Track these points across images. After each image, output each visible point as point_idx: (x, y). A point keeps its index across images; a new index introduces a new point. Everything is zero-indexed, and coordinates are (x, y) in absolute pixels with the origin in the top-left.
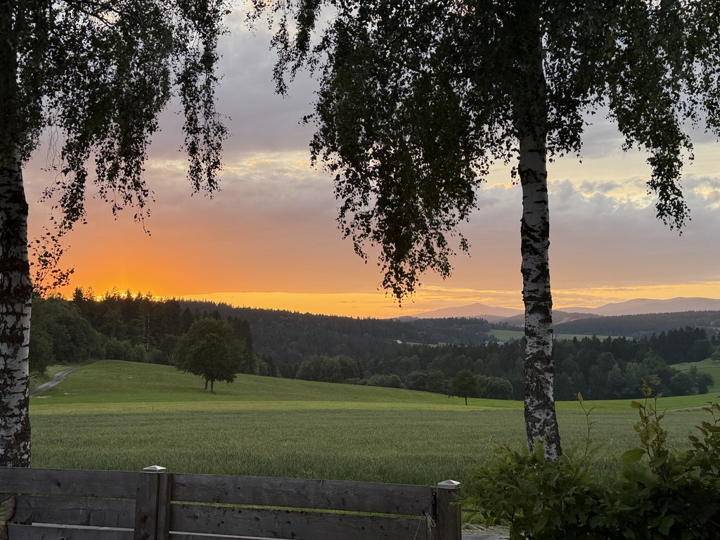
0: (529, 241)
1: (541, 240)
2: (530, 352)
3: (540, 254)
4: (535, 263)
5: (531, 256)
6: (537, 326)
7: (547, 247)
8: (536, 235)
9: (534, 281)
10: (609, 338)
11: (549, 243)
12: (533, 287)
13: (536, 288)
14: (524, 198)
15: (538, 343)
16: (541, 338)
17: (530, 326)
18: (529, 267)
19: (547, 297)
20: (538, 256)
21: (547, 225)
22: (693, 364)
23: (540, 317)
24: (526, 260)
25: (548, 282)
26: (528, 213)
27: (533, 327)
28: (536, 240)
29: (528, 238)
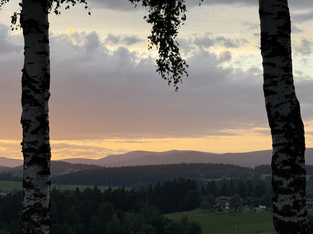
0: (29, 92)
1: (41, 91)
2: (27, 204)
3: (40, 105)
4: (35, 114)
5: (32, 108)
6: (35, 178)
7: (47, 99)
8: (37, 86)
9: (33, 133)
10: (110, 189)
11: (49, 95)
12: (33, 138)
13: (35, 140)
14: (25, 48)
15: (36, 195)
16: (38, 190)
17: (28, 178)
18: (30, 119)
19: (46, 149)
20: (38, 107)
21: (48, 76)
22: (184, 213)
23: (38, 168)
24: (26, 111)
25: (48, 134)
26: (29, 63)
27: (32, 179)
28: (37, 92)
29: (28, 89)
